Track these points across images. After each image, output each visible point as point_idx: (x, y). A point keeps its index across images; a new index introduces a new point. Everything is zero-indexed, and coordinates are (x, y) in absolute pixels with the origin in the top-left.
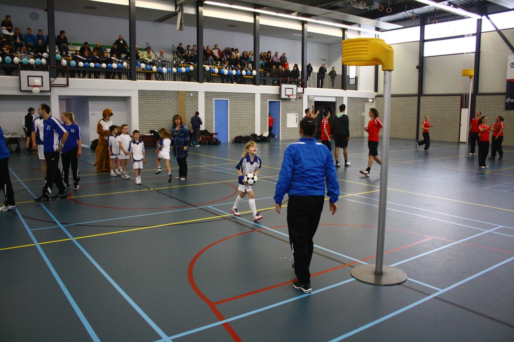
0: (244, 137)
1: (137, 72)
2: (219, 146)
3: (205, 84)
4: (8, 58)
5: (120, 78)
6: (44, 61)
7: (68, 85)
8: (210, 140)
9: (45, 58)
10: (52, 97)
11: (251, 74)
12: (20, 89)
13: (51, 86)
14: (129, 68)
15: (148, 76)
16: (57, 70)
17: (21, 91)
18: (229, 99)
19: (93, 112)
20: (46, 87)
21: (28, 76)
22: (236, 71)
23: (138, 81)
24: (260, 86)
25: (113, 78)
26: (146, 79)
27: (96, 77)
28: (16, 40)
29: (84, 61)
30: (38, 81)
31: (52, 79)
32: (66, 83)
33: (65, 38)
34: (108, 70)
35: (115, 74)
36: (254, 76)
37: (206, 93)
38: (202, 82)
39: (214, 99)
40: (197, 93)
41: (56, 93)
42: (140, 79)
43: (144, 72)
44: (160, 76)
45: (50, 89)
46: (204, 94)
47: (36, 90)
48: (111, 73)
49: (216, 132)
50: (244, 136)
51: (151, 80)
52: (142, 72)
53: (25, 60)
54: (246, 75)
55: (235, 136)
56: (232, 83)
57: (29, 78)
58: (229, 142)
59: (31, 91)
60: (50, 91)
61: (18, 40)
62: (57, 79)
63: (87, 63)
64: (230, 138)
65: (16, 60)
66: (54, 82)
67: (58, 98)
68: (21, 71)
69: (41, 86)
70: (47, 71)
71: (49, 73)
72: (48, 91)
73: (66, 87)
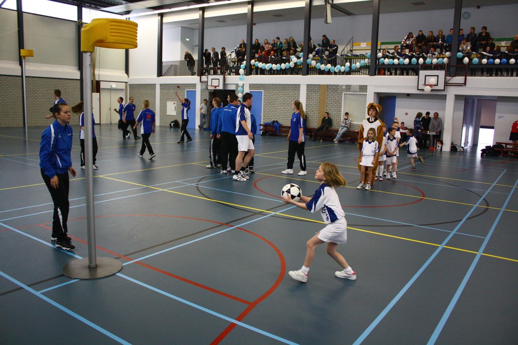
4: (414, 60)
6: (446, 60)
7: (465, 84)
9: (447, 57)
10: (447, 96)
13: (446, 84)
16: (456, 68)
17: (418, 89)
20: (441, 86)
21: (426, 76)
28: (438, 42)
29: (488, 58)
30: (433, 80)
31: (448, 78)
32: (464, 82)
33: (488, 34)
41: (452, 92)
45: (444, 88)
47: (428, 89)
53: (428, 61)
57: (427, 77)
59: (423, 90)
60: (444, 90)
61: (440, 42)
62: (455, 77)
63: (491, 60)
65: (421, 60)
66: (450, 82)
67: (453, 98)
68: (420, 71)
69: (435, 85)
70: (443, 70)
71: (445, 72)
72: (442, 90)
73: (463, 86)
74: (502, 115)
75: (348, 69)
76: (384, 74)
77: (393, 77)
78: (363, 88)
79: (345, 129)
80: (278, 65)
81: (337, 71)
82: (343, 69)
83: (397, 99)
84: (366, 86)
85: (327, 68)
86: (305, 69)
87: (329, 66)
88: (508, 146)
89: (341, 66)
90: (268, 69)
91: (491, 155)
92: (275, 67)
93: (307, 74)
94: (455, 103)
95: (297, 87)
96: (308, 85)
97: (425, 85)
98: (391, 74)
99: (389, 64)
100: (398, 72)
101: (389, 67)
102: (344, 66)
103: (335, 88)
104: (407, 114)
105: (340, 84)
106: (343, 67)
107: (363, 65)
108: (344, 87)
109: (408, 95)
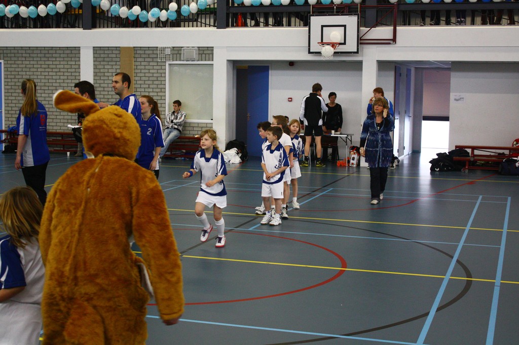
7: (394, 40)
10: (364, 64)
12: (309, 49)
13: (361, 41)
17: (310, 52)
19: (458, 94)
20: (351, 46)
21: (323, 26)
30: (335, 35)
31: (364, 29)
32: (391, 37)
41: (371, 56)
45: (358, 49)
47: (327, 51)
57: (324, 28)
60: (357, 52)
66: (368, 37)
67: (374, 67)
68: (312, 18)
69: (340, 44)
70: (355, 15)
71: (358, 19)
72: (354, 53)
73: (389, 44)
74: (463, 95)
75: (174, 16)
76: (245, 25)
77: (262, 30)
78: (206, 53)
79: (174, 134)
80: (32, 8)
81: (152, 19)
82: (164, 15)
83: (270, 72)
84: (211, 49)
85: (132, 15)
86: (88, 17)
87: (136, 9)
88: (476, 152)
89: (161, 10)
90: (10, 16)
91: (448, 170)
92: (24, 11)
93: (94, 26)
94: (379, 76)
95: (73, 53)
96: (96, 50)
97: (322, 43)
98: (257, 25)
99: (252, 6)
100: (271, 21)
101: (252, 10)
102: (167, 10)
103: (150, 54)
104: (290, 100)
105: (159, 45)
106: (164, 11)
107: (203, 8)
108: (168, 52)
109: (292, 64)
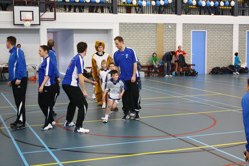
0: (222, 69)
1: (119, 6)
2: (196, 77)
3: (184, 16)
5: (102, 12)
7: (55, 19)
8: (187, 71)
10: (41, 30)
11: (230, 5)
12: (14, 23)
13: (41, 19)
14: (111, 2)
15: (129, 9)
16: (46, 5)
17: (14, 24)
18: (206, 31)
20: (36, 21)
21: (21, 11)
22: (214, 3)
23: (119, 14)
24: (239, 17)
25: (96, 12)
26: (127, 13)
27: (81, 11)
30: (28, 16)
31: (41, 14)
32: (54, 17)
34: (91, 5)
35: (98, 7)
36: (233, 7)
37: (184, 25)
38: (180, 14)
39: (192, 31)
40: (175, 25)
41: (45, 26)
42: (121, 13)
43: (124, 6)
44: (140, 9)
45: (40, 23)
46: (182, 26)
48: (94, 7)
49: (194, 64)
50: (221, 67)
51: (130, 13)
52: (123, 6)
54: (225, 6)
55: (213, 67)
56: (210, 14)
57: (22, 13)
58: (206, 73)
60: (40, 24)
62: (46, 13)
64: (207, 69)
66: (43, 17)
67: (46, 31)
68: (15, 7)
69: (32, 20)
70: (37, 6)
71: (39, 8)
72: (38, 25)
73: (53, 20)
